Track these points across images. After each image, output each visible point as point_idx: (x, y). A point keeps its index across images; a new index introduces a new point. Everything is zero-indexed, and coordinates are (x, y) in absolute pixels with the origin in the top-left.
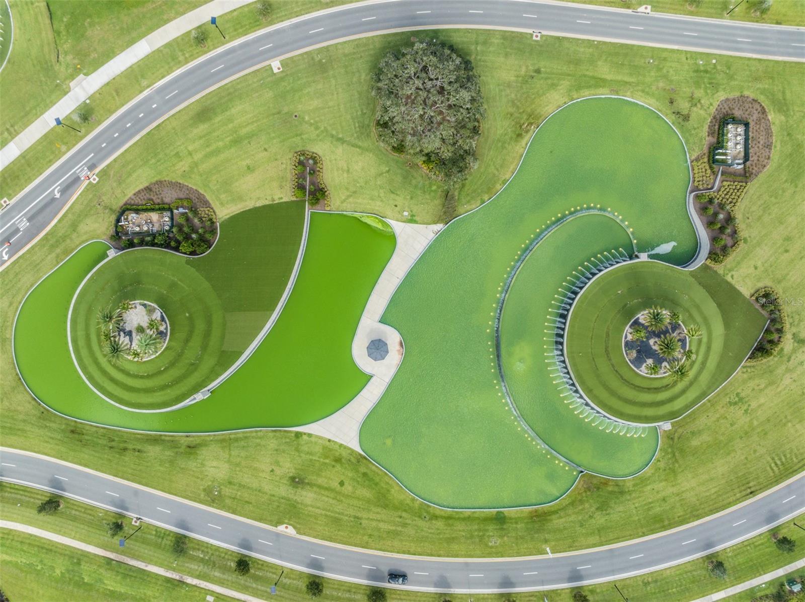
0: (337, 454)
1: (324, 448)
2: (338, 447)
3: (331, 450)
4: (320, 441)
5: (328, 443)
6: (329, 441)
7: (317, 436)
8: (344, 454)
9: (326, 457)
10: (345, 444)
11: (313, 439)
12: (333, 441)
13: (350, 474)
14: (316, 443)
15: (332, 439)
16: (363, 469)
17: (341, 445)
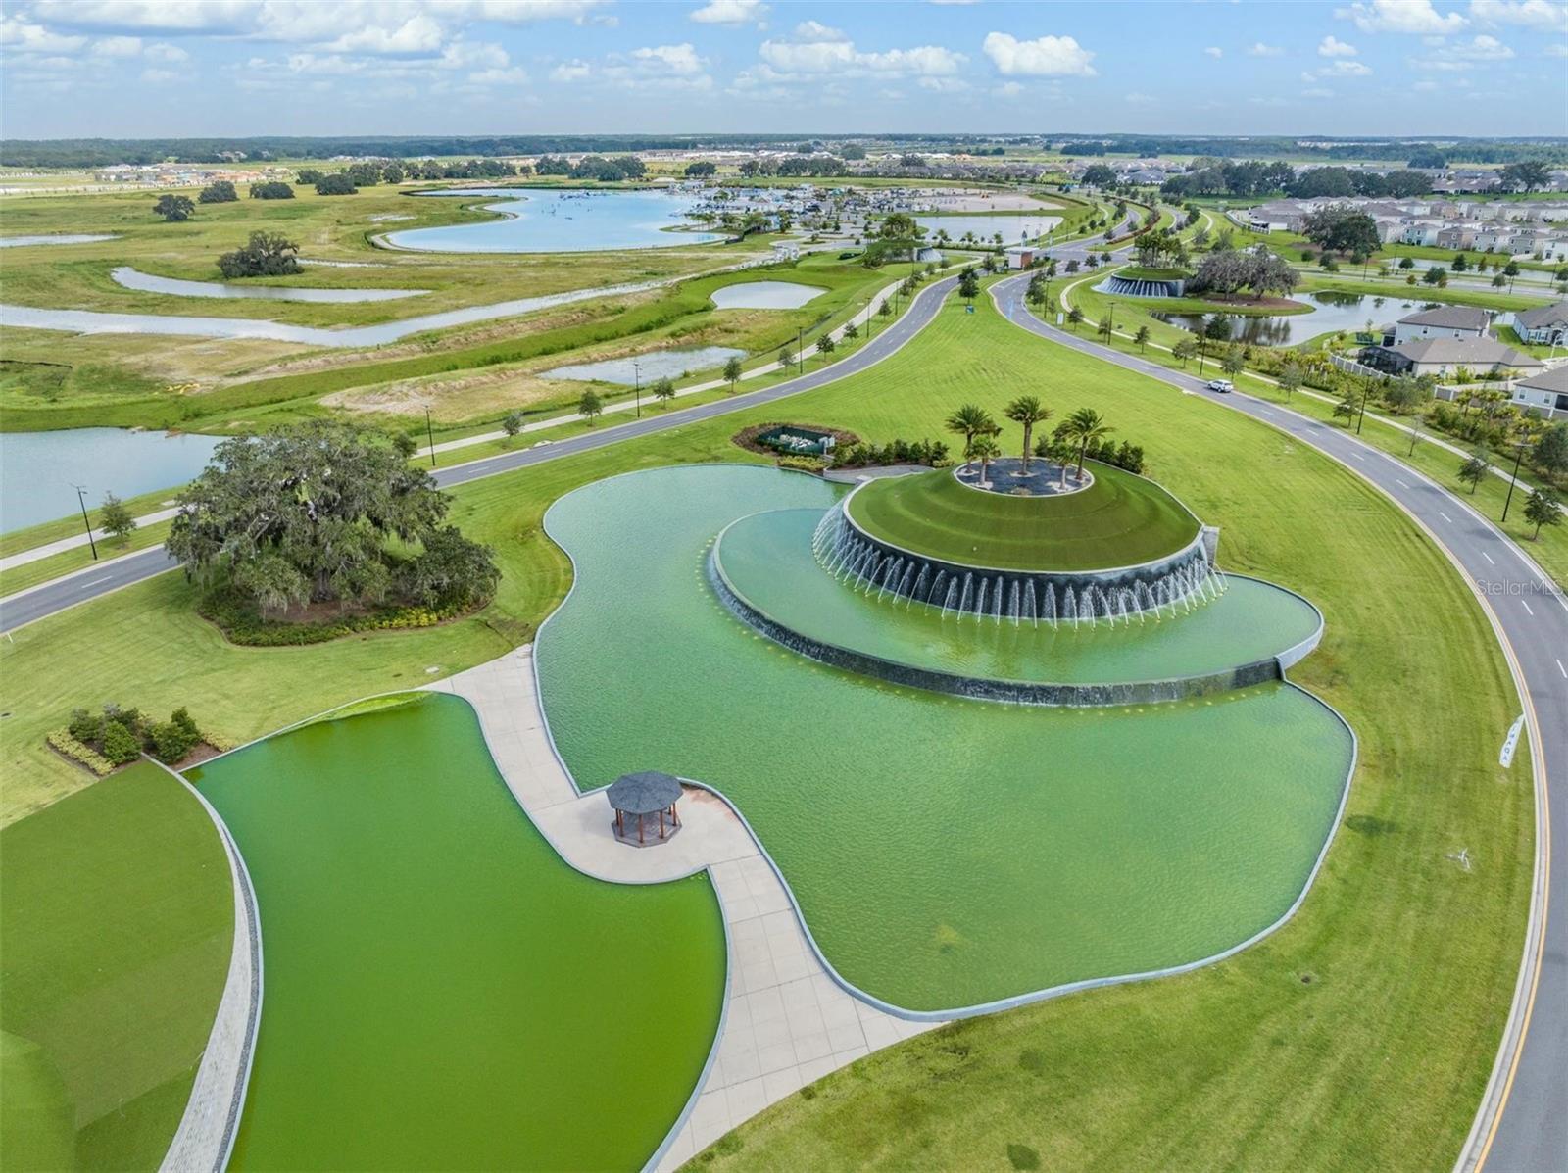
0: (884, 1101)
1: (823, 1128)
2: (852, 1082)
3: (847, 1114)
4: (783, 1125)
5: (814, 1105)
6: (808, 1093)
7: (756, 1123)
8: (902, 1077)
9: (868, 1144)
10: (863, 1053)
11: (755, 1142)
12: (822, 1082)
13: (1001, 1105)
14: (778, 1143)
15: (810, 1078)
16: (1004, 1057)
17: (856, 1069)
